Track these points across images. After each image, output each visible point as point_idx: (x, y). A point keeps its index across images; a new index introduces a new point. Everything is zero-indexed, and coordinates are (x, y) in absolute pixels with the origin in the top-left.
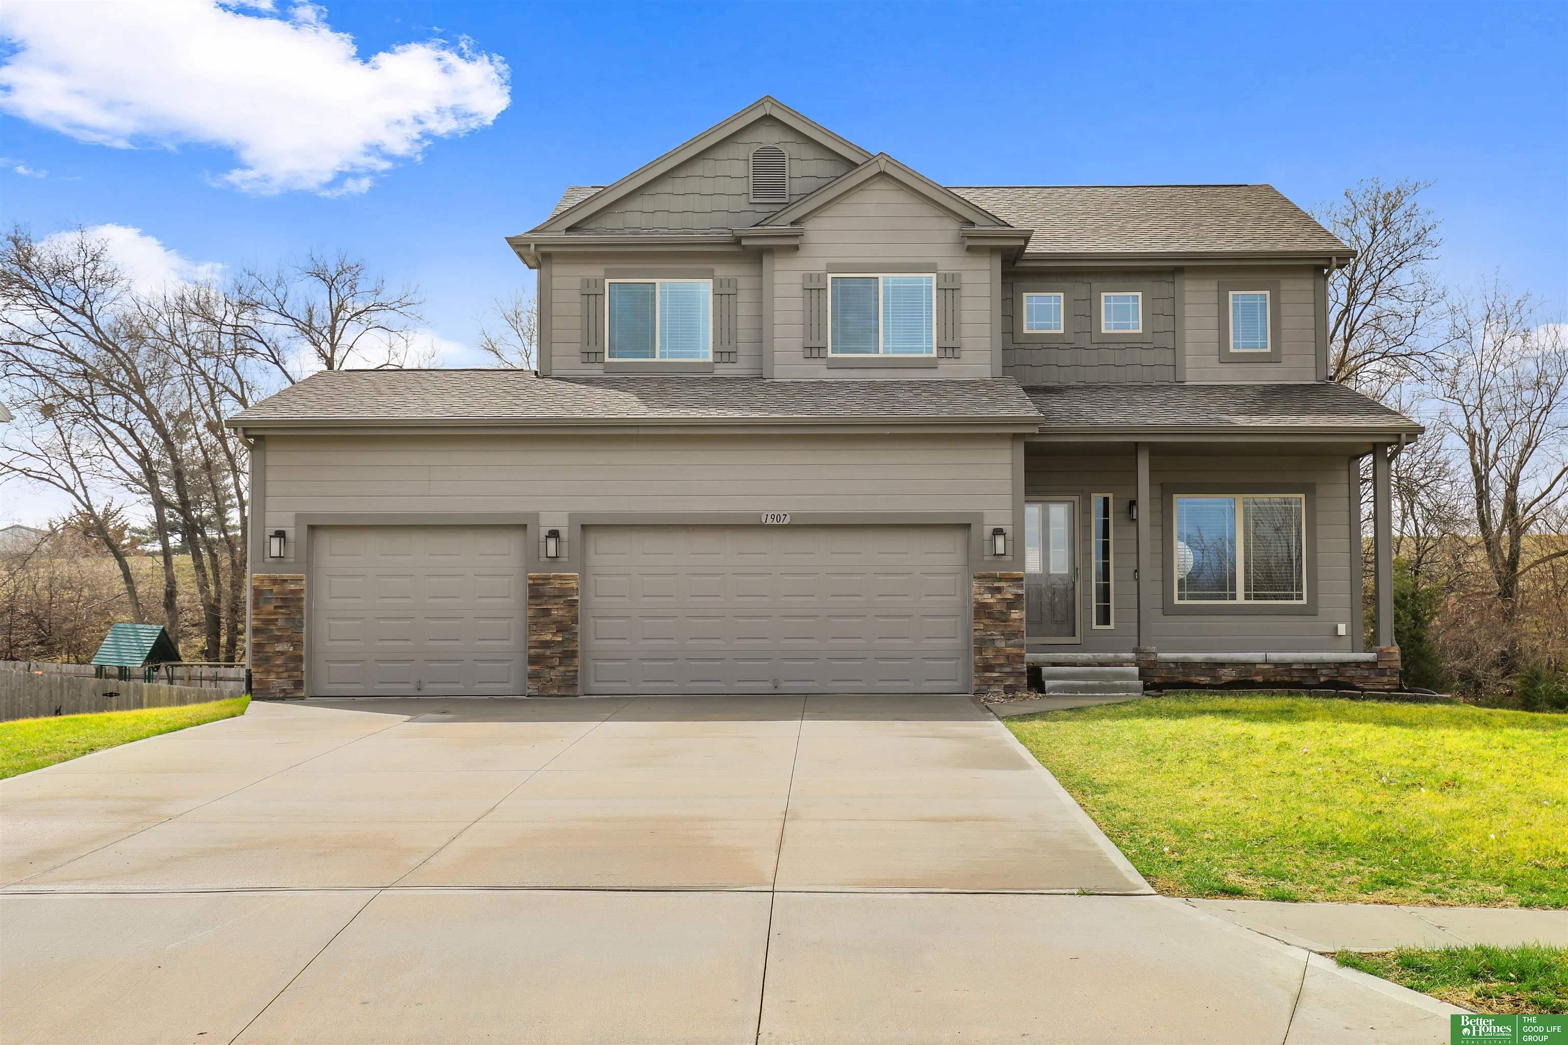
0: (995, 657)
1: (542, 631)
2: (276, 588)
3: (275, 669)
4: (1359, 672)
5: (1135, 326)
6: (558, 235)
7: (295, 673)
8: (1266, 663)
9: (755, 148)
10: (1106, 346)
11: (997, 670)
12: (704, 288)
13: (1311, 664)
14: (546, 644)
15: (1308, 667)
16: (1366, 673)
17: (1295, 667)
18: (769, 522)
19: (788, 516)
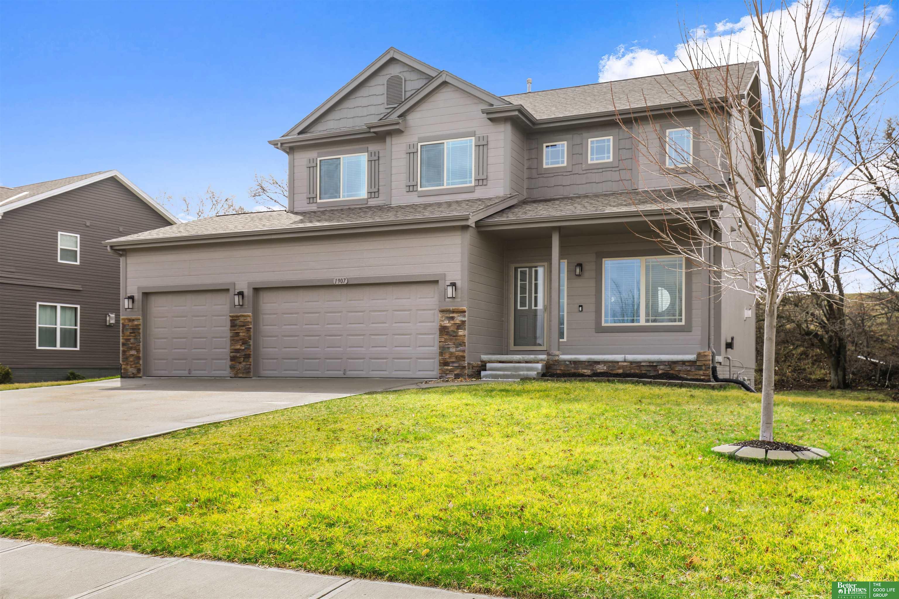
0: (450, 357)
1: (235, 344)
2: (130, 324)
3: (130, 363)
4: (684, 368)
5: (609, 158)
6: (294, 136)
7: (138, 365)
8: (625, 361)
9: (388, 77)
10: (591, 171)
11: (451, 365)
12: (363, 158)
13: (653, 362)
14: (237, 351)
15: (652, 364)
16: (689, 368)
17: (643, 364)
18: (337, 283)
19: (346, 280)
